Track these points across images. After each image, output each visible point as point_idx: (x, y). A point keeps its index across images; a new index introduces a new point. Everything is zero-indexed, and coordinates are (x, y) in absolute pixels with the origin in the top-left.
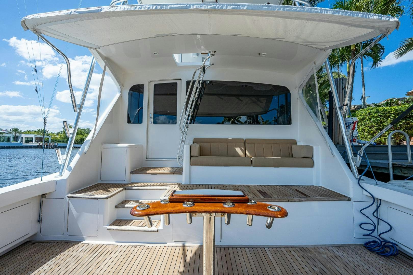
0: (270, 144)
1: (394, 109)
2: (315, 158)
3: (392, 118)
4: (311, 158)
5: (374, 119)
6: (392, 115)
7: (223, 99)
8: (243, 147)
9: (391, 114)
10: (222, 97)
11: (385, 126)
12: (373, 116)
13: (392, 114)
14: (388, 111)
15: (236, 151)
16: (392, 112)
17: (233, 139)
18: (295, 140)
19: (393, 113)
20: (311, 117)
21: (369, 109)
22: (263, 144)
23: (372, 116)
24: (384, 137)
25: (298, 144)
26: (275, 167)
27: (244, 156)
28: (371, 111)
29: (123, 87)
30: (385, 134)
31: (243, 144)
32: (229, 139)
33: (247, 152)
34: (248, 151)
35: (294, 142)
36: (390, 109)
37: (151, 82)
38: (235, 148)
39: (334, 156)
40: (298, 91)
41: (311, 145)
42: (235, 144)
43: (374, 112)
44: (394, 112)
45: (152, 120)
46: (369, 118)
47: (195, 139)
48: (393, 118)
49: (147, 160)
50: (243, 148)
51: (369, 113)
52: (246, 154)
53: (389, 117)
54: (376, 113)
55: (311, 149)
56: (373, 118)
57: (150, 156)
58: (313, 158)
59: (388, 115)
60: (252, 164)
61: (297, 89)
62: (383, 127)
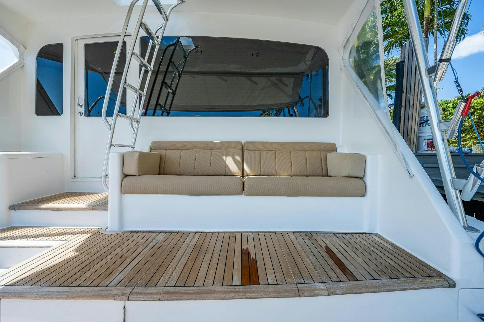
0: (289, 150)
1: (481, 103)
2: (368, 179)
3: (476, 116)
4: (361, 178)
5: (451, 116)
6: (478, 111)
7: (226, 81)
8: (240, 156)
9: (475, 109)
10: (224, 77)
11: (466, 126)
12: (450, 113)
13: (478, 109)
14: (472, 105)
15: (226, 165)
16: (477, 106)
17: (221, 142)
18: (334, 145)
19: (479, 107)
20: (365, 97)
21: (445, 103)
22: (276, 150)
23: (448, 112)
24: (463, 142)
25: (338, 151)
26: (289, 195)
27: (240, 173)
28: (448, 106)
29: (24, 49)
30: (466, 138)
31: (240, 151)
32: (214, 142)
33: (246, 167)
34: (247, 164)
35: (332, 148)
36: (475, 102)
37: (79, 41)
38: (224, 158)
39: (411, 176)
40: (342, 55)
41: (362, 153)
42: (224, 152)
43: (451, 108)
44: (481, 107)
45: (82, 110)
46: (444, 115)
47: (154, 143)
48: (478, 116)
49: (75, 179)
50: (238, 158)
51: (444, 108)
52: (243, 170)
53: (473, 114)
54: (454, 109)
55: (361, 160)
56: (449, 115)
57: (80, 174)
58: (364, 179)
59: (472, 111)
60: (243, 190)
61: (341, 50)
62: (464, 128)
